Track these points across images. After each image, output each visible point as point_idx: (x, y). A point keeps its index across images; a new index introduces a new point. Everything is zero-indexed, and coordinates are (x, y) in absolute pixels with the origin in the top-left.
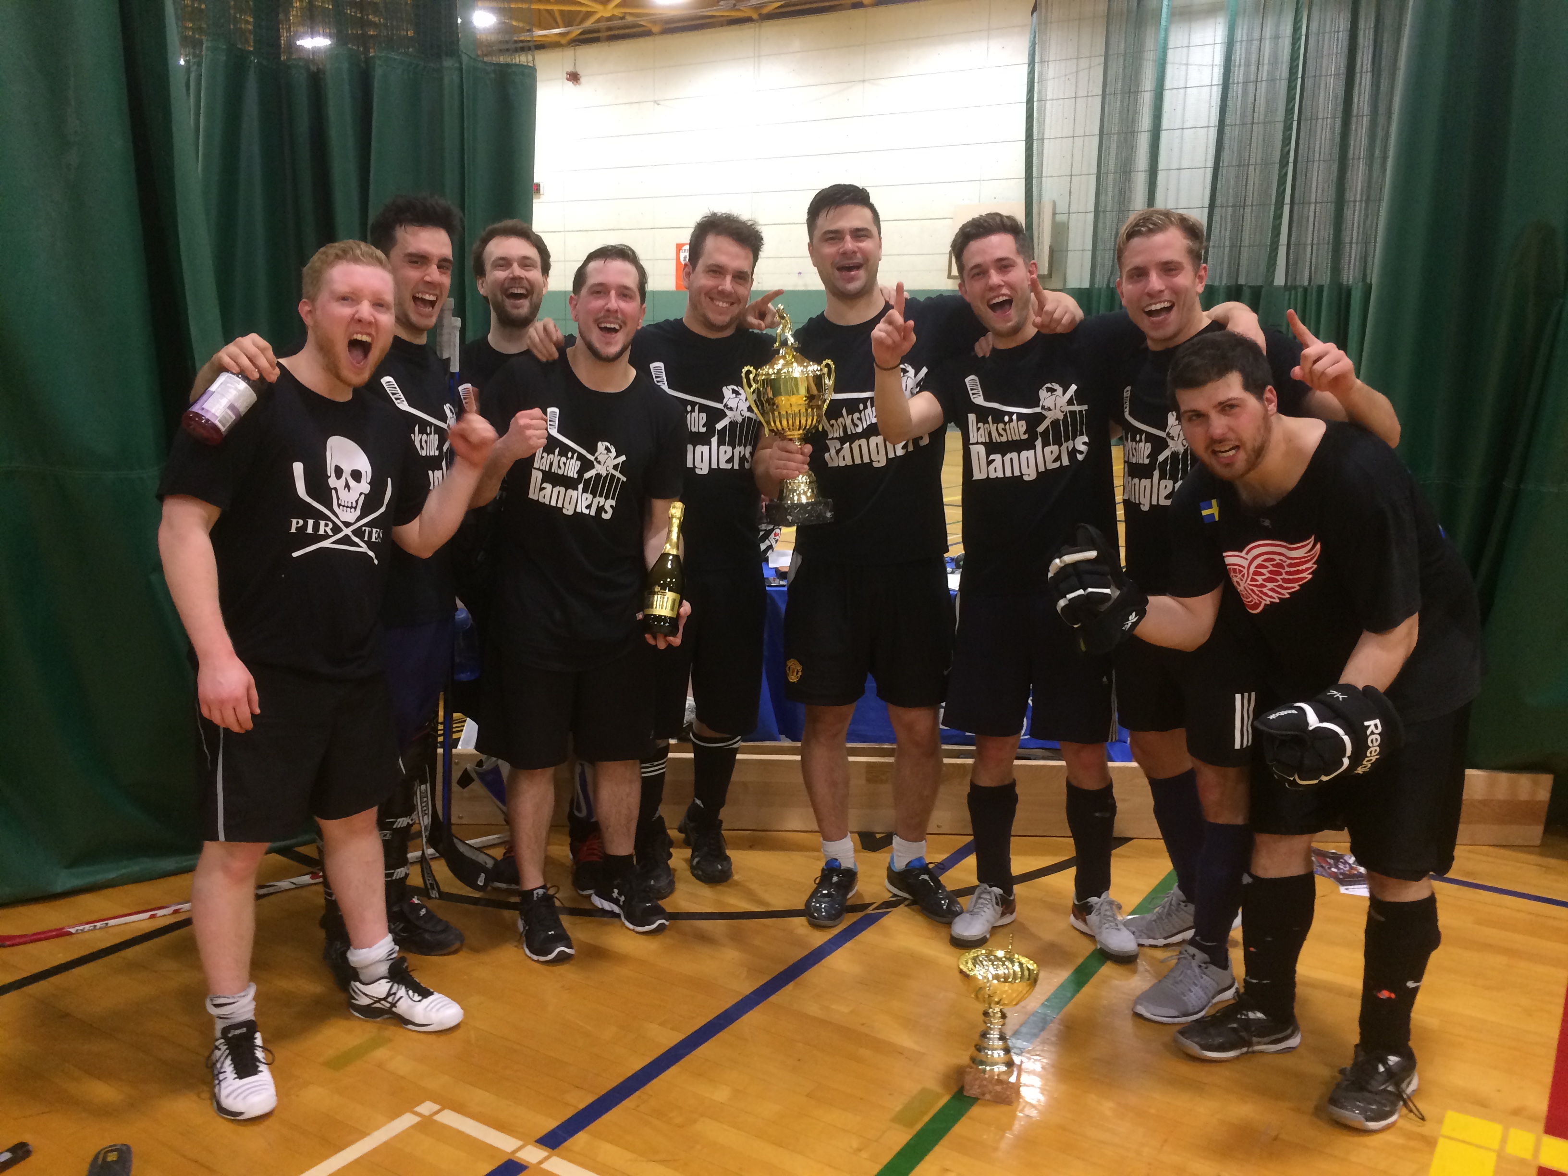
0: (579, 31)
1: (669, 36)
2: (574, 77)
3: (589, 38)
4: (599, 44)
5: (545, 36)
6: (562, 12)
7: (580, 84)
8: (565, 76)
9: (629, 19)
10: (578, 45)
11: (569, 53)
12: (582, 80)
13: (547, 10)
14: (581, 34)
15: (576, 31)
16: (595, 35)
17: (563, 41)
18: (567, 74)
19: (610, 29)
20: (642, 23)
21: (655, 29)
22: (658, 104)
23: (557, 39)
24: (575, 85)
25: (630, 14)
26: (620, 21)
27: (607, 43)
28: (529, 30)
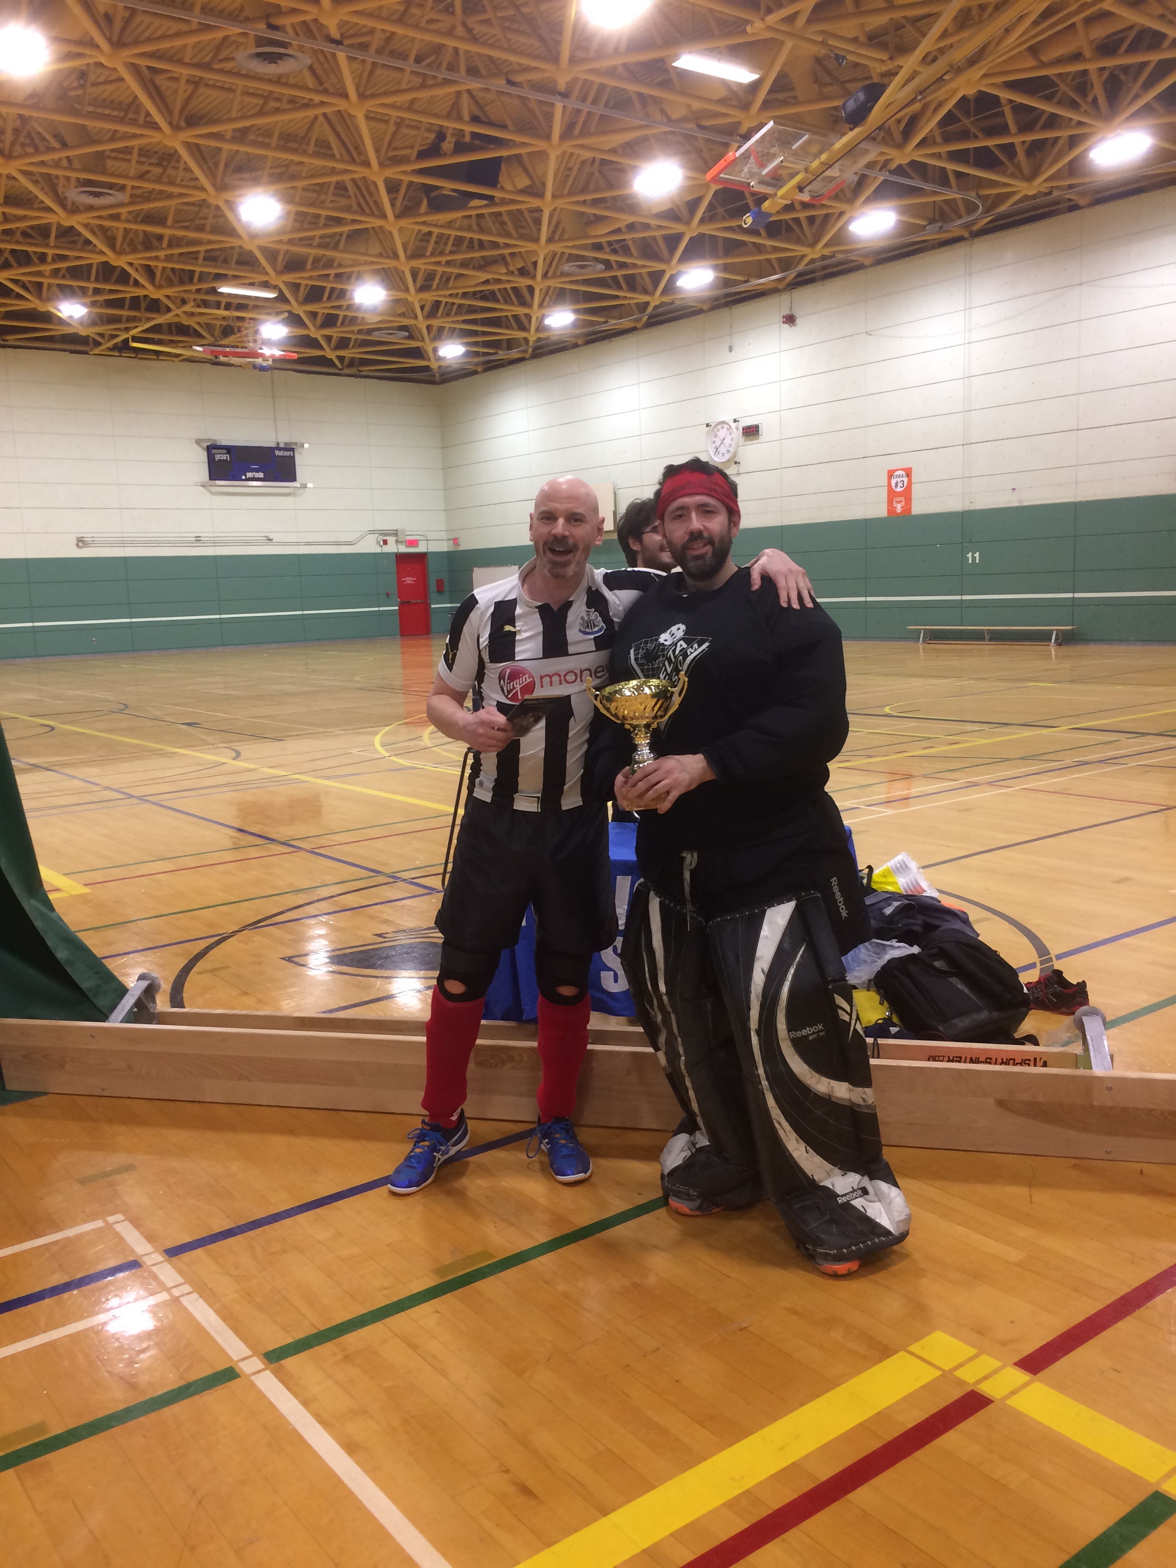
0: (794, 275)
1: (880, 267)
2: (790, 320)
3: (805, 280)
4: (814, 284)
5: (760, 284)
6: (779, 260)
7: (795, 325)
8: (782, 319)
9: (839, 256)
10: (794, 288)
11: (785, 298)
12: (798, 321)
13: (765, 260)
14: (796, 277)
15: (791, 275)
16: (809, 277)
17: (781, 286)
18: (783, 317)
19: (825, 268)
20: (852, 258)
21: (867, 262)
22: (871, 335)
23: (774, 285)
24: (791, 326)
25: (840, 252)
26: (831, 260)
27: (820, 283)
28: (747, 281)
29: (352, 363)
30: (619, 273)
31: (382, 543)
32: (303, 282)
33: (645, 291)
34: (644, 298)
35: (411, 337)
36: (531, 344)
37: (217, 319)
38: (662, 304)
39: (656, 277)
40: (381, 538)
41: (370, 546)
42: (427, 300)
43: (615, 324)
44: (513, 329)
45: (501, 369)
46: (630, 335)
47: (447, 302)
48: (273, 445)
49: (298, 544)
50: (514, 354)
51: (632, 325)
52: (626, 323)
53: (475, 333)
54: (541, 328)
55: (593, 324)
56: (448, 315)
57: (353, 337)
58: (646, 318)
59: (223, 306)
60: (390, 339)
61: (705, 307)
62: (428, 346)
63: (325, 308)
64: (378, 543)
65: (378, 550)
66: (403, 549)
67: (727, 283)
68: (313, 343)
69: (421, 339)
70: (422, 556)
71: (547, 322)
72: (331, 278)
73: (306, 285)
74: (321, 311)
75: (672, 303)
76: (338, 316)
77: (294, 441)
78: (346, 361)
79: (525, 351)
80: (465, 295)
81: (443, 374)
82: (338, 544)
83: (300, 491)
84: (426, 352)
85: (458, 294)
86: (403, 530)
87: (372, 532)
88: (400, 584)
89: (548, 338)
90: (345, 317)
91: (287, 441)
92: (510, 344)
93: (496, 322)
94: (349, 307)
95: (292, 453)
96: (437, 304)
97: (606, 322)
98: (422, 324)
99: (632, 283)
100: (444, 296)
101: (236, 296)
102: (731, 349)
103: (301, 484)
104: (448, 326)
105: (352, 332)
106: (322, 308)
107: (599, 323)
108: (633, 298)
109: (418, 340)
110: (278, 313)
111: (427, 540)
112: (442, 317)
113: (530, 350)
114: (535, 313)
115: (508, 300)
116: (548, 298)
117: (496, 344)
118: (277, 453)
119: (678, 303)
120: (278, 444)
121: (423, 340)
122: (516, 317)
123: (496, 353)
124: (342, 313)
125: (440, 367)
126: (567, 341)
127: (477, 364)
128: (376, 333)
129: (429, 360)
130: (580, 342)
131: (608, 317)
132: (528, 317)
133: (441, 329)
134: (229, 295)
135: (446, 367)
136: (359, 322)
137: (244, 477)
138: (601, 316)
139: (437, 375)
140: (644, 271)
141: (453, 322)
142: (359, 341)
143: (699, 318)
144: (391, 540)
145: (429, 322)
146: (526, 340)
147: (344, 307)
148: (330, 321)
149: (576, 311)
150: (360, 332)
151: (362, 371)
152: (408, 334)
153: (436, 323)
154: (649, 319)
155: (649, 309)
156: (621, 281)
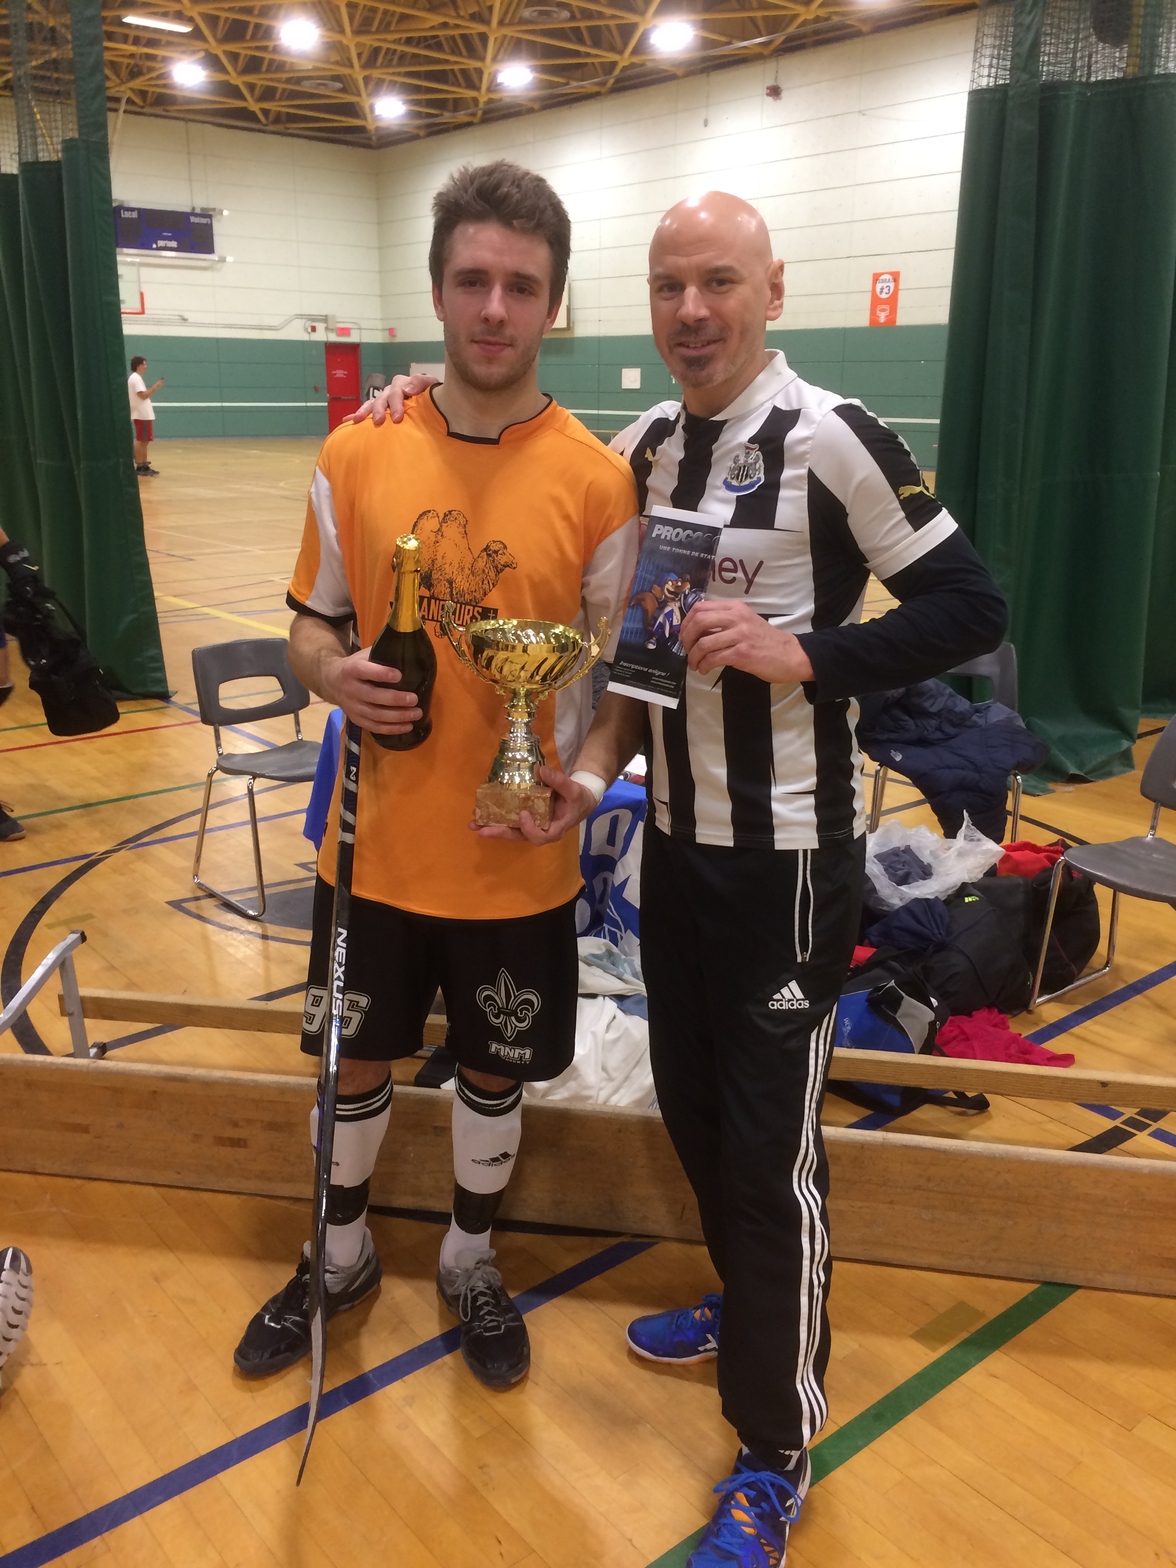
0: (783, 38)
1: (879, 35)
2: (775, 92)
3: (794, 46)
4: (804, 52)
5: (745, 47)
6: (765, 18)
7: (780, 99)
8: (765, 91)
9: (836, 19)
10: (781, 55)
11: (771, 65)
12: (784, 94)
13: (750, 18)
14: (785, 41)
15: (779, 39)
16: (799, 42)
17: (766, 52)
18: (768, 88)
19: (816, 32)
20: (849, 22)
21: (865, 28)
22: (864, 115)
23: (758, 50)
24: (775, 100)
25: (837, 13)
26: (825, 23)
27: (813, 50)
28: (729, 43)
29: (278, 119)
30: (582, 24)
31: (310, 330)
32: (223, 15)
33: (612, 49)
34: (612, 57)
35: (344, 90)
36: (481, 105)
37: (123, 56)
38: (633, 65)
39: (627, 31)
40: (309, 324)
41: (296, 333)
42: (365, 45)
43: (578, 87)
44: (459, 86)
45: (446, 135)
46: (593, 101)
47: (388, 49)
48: (188, 210)
49: (216, 326)
50: (461, 117)
51: (596, 89)
52: (588, 85)
53: (417, 89)
54: (492, 88)
55: (551, 85)
56: (388, 64)
57: (281, 86)
58: (612, 81)
59: (131, 40)
60: (322, 91)
61: (680, 72)
62: (365, 102)
63: (249, 48)
64: (306, 330)
65: (305, 337)
66: (333, 338)
67: (706, 44)
68: (234, 92)
69: (355, 92)
70: (354, 348)
71: (500, 79)
72: (256, 12)
73: (227, 19)
74: (243, 52)
75: (642, 65)
76: (262, 59)
77: (211, 206)
78: (272, 116)
79: (473, 115)
80: (409, 41)
81: (380, 138)
82: (261, 328)
83: (219, 265)
84: (362, 109)
85: (400, 39)
86: (334, 316)
87: (300, 316)
88: (330, 377)
89: (500, 100)
90: (272, 61)
91: (206, 207)
92: (457, 104)
93: (440, 77)
94: (276, 50)
95: (208, 220)
96: (376, 51)
97: (567, 84)
98: (359, 74)
99: (597, 37)
100: (385, 40)
101: (146, 29)
102: (706, 125)
103: (220, 257)
104: (388, 78)
105: (279, 81)
106: (242, 49)
107: (558, 85)
108: (596, 56)
109: (352, 94)
110: (194, 52)
111: (360, 329)
112: (382, 66)
113: (480, 113)
114: (488, 66)
115: (455, 51)
116: (502, 50)
117: (441, 104)
118: (193, 219)
119: (650, 65)
120: (194, 209)
121: (359, 95)
122: (464, 72)
123: (442, 115)
124: (268, 56)
125: (378, 129)
126: (521, 105)
127: (419, 127)
128: (306, 83)
129: (365, 119)
130: (536, 106)
131: (569, 78)
132: (480, 72)
133: (380, 82)
134: (138, 27)
135: (383, 129)
136: (287, 68)
137: (154, 246)
138: (563, 77)
139: (374, 138)
140: (612, 23)
141: (394, 74)
142: (286, 94)
143: (672, 85)
144: (320, 327)
145: (367, 73)
146: (475, 101)
147: (270, 49)
148: (253, 65)
149: (535, 69)
150: (288, 81)
151: (289, 129)
152: (339, 85)
153: (376, 73)
154: (614, 83)
155: (617, 72)
156: (585, 34)
